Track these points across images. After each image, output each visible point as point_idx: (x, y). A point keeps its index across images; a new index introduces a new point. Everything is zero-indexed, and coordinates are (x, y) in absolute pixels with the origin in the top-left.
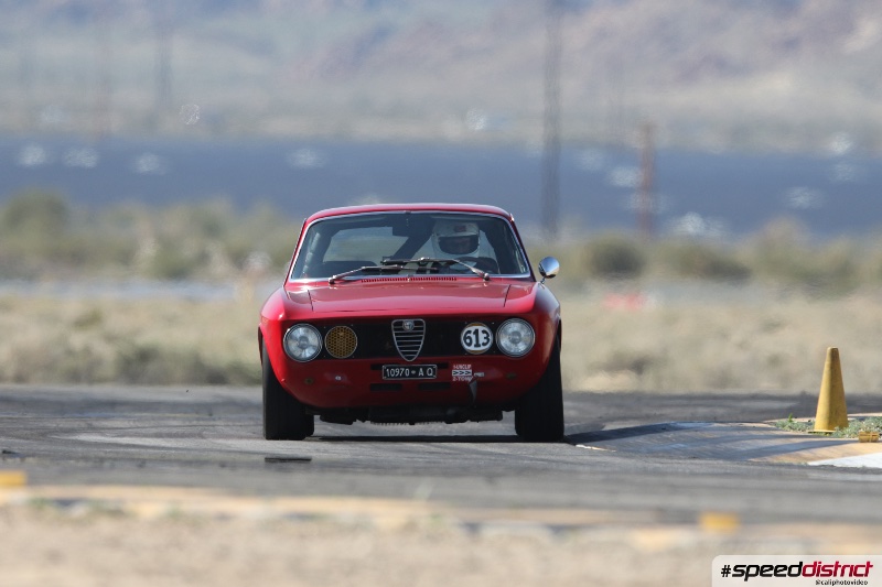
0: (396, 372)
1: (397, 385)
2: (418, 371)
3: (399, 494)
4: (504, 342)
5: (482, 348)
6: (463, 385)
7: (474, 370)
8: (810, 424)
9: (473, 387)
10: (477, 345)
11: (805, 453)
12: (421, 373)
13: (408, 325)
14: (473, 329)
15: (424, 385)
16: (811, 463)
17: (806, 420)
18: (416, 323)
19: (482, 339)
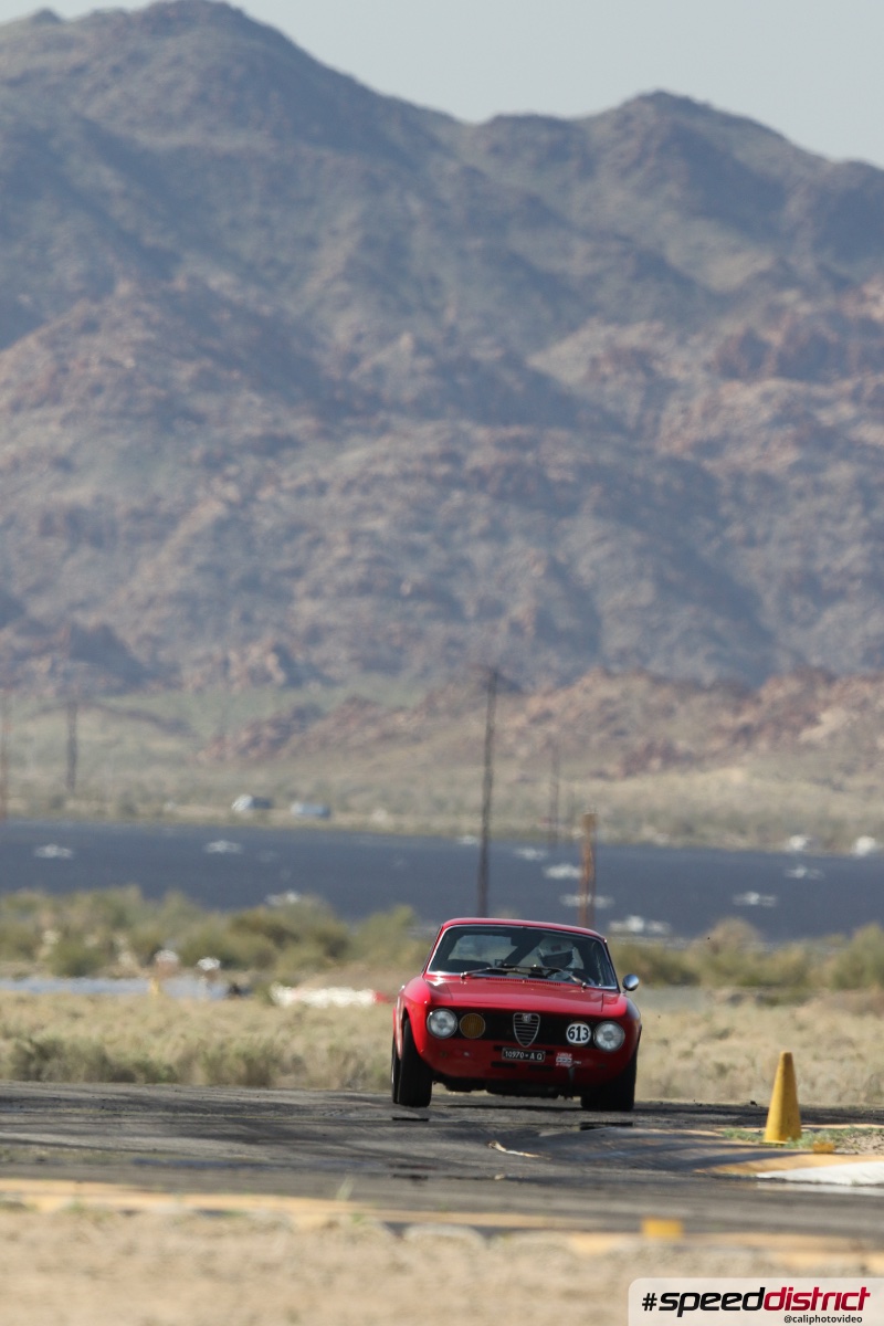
0: (513, 1055)
1: (512, 1065)
2: (530, 1055)
3: (321, 1193)
4: (600, 1039)
5: (582, 1042)
6: (564, 1069)
7: (574, 1058)
8: (760, 1134)
9: (571, 1071)
10: (579, 1039)
11: (754, 1164)
12: (533, 1056)
13: (526, 1018)
14: (576, 1026)
15: (534, 1067)
16: (761, 1175)
17: (756, 1130)
18: (533, 1017)
19: (583, 1035)
